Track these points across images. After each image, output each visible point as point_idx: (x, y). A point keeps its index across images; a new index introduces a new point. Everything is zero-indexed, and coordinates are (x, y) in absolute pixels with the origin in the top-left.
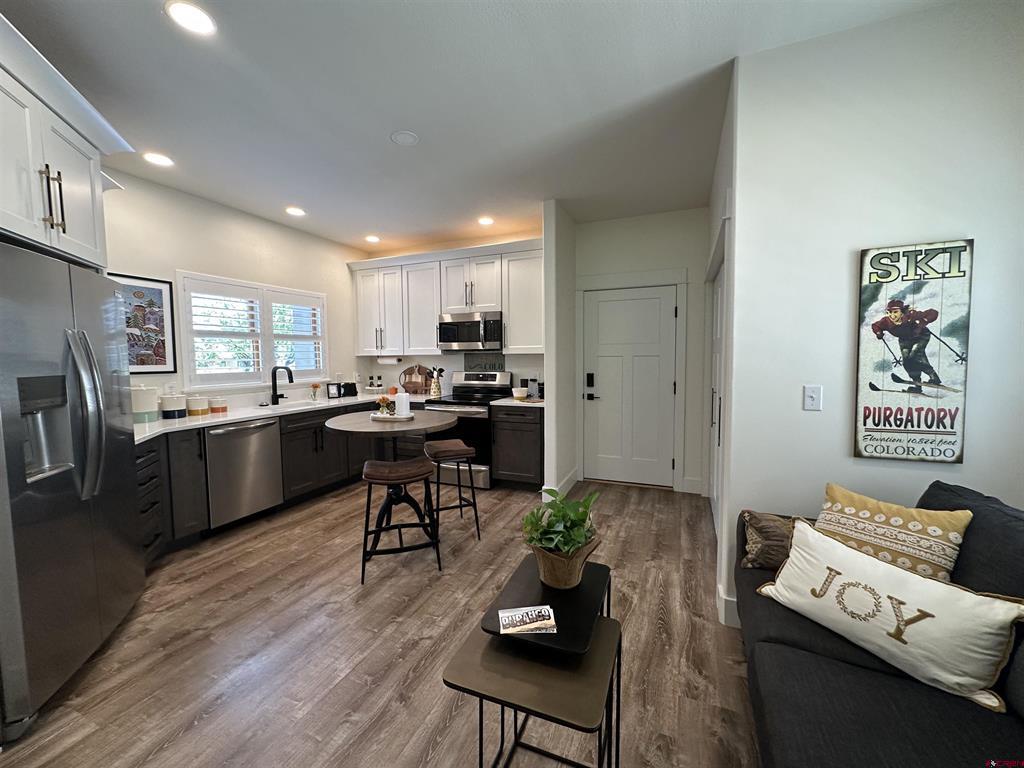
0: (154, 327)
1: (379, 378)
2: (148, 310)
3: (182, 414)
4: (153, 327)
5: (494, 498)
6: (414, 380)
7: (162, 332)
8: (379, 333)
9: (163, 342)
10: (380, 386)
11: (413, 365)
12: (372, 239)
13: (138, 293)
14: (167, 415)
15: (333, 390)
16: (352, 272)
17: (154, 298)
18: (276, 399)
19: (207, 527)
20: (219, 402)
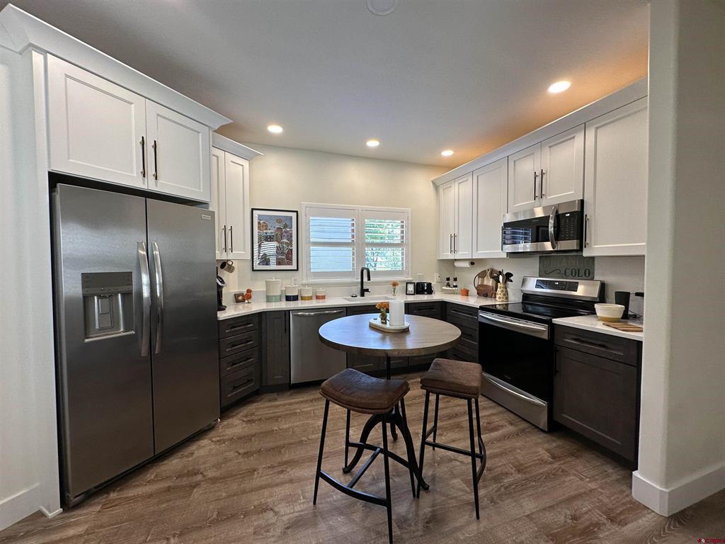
0: (287, 241)
1: (455, 279)
2: (283, 230)
3: (295, 298)
4: (285, 240)
5: (548, 450)
6: (485, 283)
7: (291, 244)
8: (453, 238)
9: (291, 250)
10: (456, 286)
11: (486, 268)
12: (447, 153)
13: (279, 220)
14: (288, 298)
15: (411, 288)
16: (436, 187)
17: (286, 223)
18: (363, 292)
19: (288, 382)
20: (321, 292)
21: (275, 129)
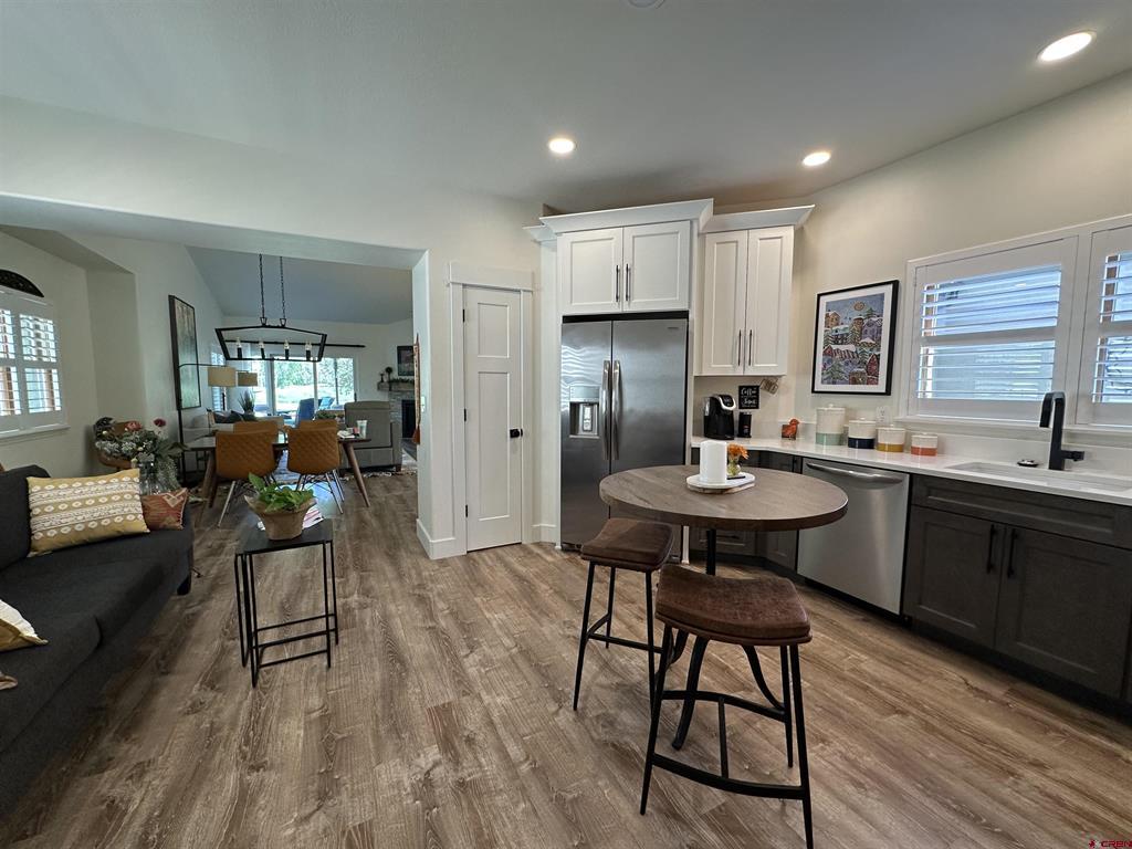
0: (871, 341)
2: (866, 322)
3: (867, 445)
4: (868, 340)
7: (878, 345)
9: (878, 357)
13: (859, 304)
17: (871, 307)
18: (1061, 457)
19: (792, 567)
20: (927, 440)
21: (817, 159)
